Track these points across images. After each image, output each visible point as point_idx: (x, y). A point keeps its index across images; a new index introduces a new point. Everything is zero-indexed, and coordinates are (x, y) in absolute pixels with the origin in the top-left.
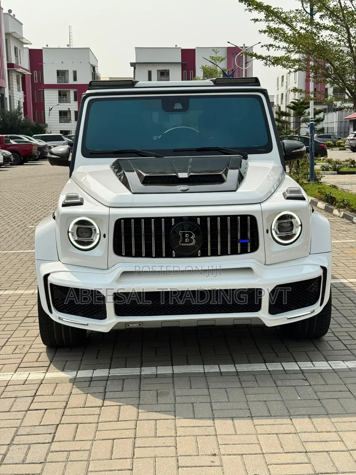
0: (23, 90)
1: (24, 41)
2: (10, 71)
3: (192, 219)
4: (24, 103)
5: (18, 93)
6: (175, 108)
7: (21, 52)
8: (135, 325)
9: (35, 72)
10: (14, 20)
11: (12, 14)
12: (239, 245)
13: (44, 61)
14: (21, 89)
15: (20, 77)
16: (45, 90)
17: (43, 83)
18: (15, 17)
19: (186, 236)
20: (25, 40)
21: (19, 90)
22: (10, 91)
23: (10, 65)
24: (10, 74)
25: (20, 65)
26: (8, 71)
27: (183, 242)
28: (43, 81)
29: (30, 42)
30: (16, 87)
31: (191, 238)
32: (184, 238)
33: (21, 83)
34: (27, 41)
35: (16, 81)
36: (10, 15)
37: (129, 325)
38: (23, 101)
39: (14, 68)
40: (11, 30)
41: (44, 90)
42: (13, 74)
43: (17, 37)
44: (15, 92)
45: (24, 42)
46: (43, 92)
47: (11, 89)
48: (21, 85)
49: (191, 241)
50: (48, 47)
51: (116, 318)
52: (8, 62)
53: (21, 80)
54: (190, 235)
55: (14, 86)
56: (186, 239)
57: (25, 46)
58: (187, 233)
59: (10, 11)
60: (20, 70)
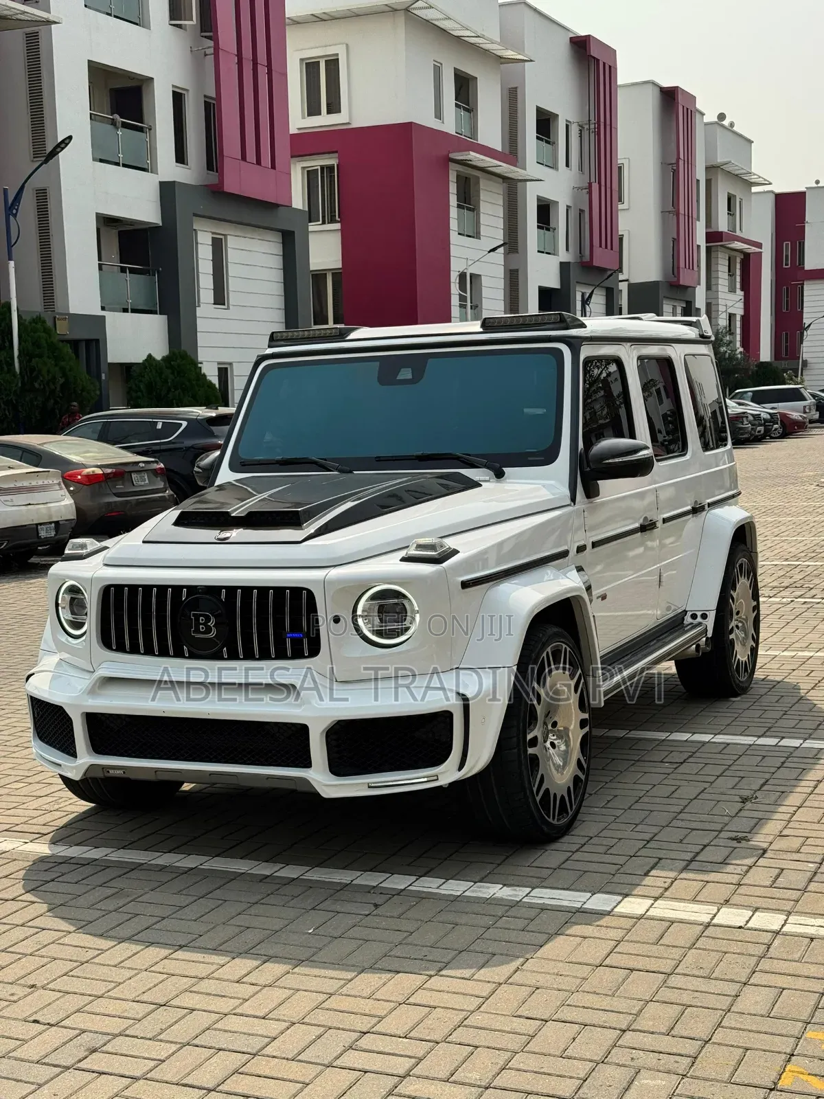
0: (742, 289)
1: (753, 179)
2: (713, 249)
3: (212, 591)
4: (743, 317)
5: (731, 296)
6: (399, 377)
7: (744, 203)
8: (118, 772)
9: (787, 245)
10: (731, 134)
11: (726, 123)
12: (288, 641)
13: (807, 219)
14: (738, 285)
15: (738, 260)
16: (805, 283)
17: (804, 267)
18: (735, 129)
19: (201, 622)
20: (756, 177)
21: (732, 290)
22: (709, 292)
23: (714, 237)
24: (713, 255)
25: (738, 233)
26: (708, 250)
27: (197, 631)
28: (803, 264)
29: (765, 180)
30: (726, 283)
31: (209, 624)
32: (197, 624)
33: (738, 272)
34: (760, 177)
35: (727, 271)
36: (723, 126)
37: (108, 772)
38: (742, 313)
39: (722, 241)
40: (720, 159)
41: (803, 284)
42: (720, 255)
43: (737, 172)
44: (721, 295)
45: (753, 181)
46: (803, 288)
47: (714, 288)
48: (738, 279)
49: (208, 630)
50: (819, 185)
51: (88, 757)
52: (709, 230)
53: (738, 266)
54: (208, 619)
55: (720, 281)
56: (201, 626)
57: (754, 189)
58: (201, 615)
59: (722, 117)
60: (738, 245)
